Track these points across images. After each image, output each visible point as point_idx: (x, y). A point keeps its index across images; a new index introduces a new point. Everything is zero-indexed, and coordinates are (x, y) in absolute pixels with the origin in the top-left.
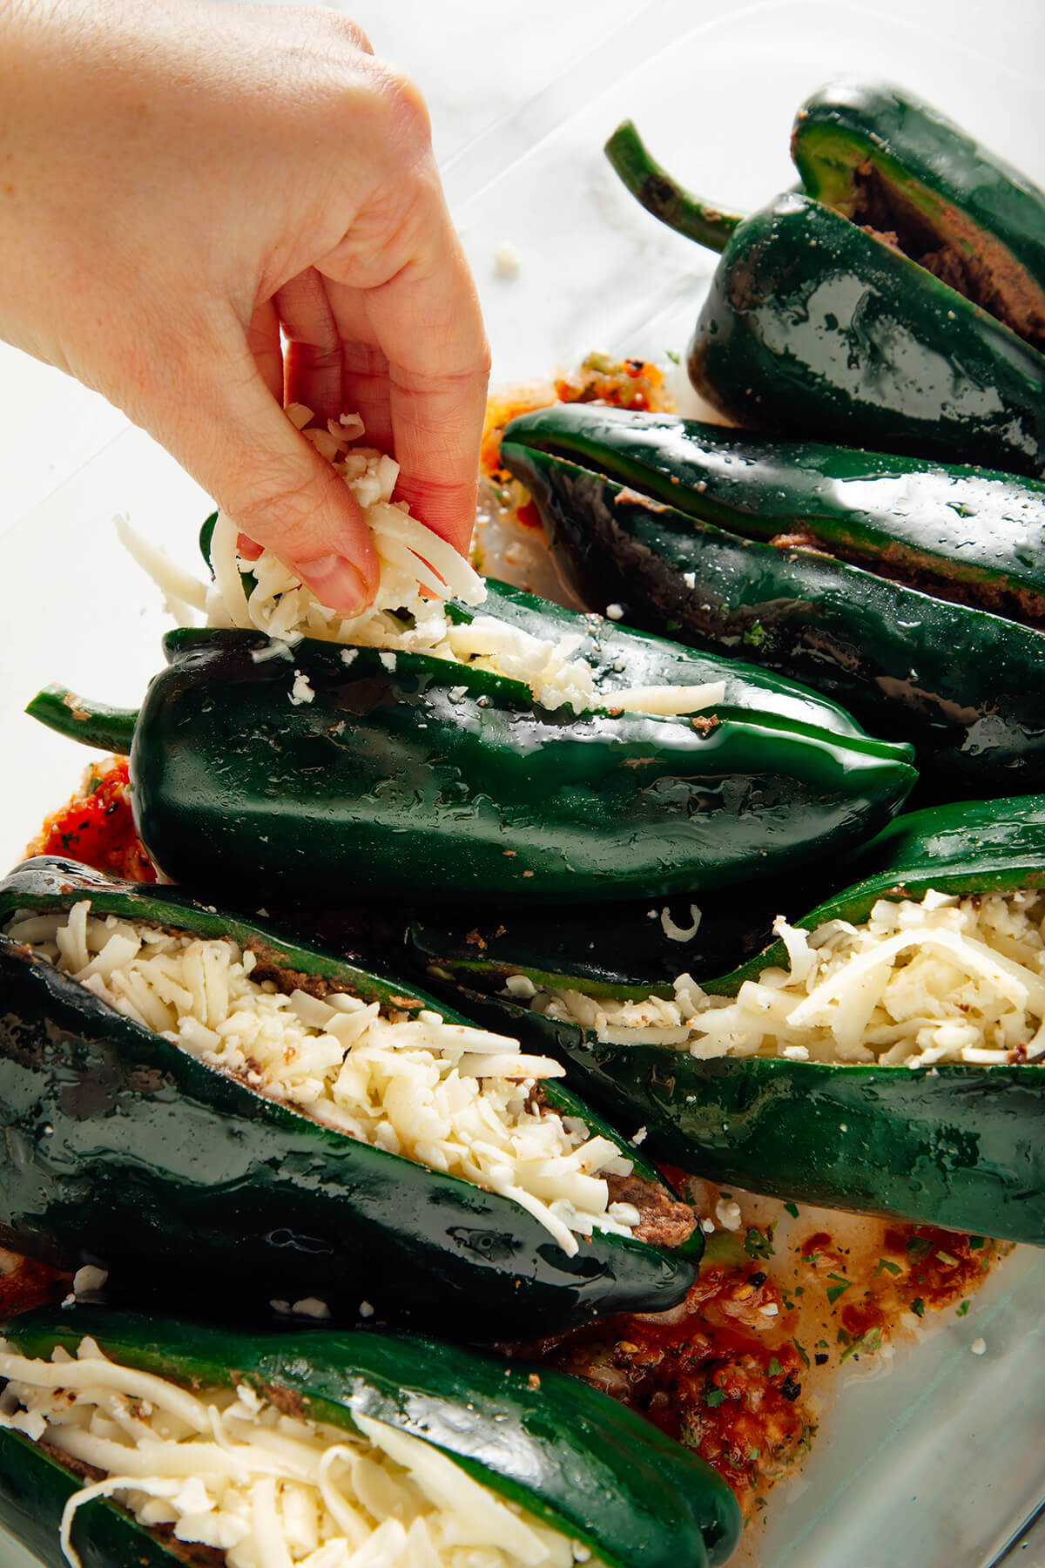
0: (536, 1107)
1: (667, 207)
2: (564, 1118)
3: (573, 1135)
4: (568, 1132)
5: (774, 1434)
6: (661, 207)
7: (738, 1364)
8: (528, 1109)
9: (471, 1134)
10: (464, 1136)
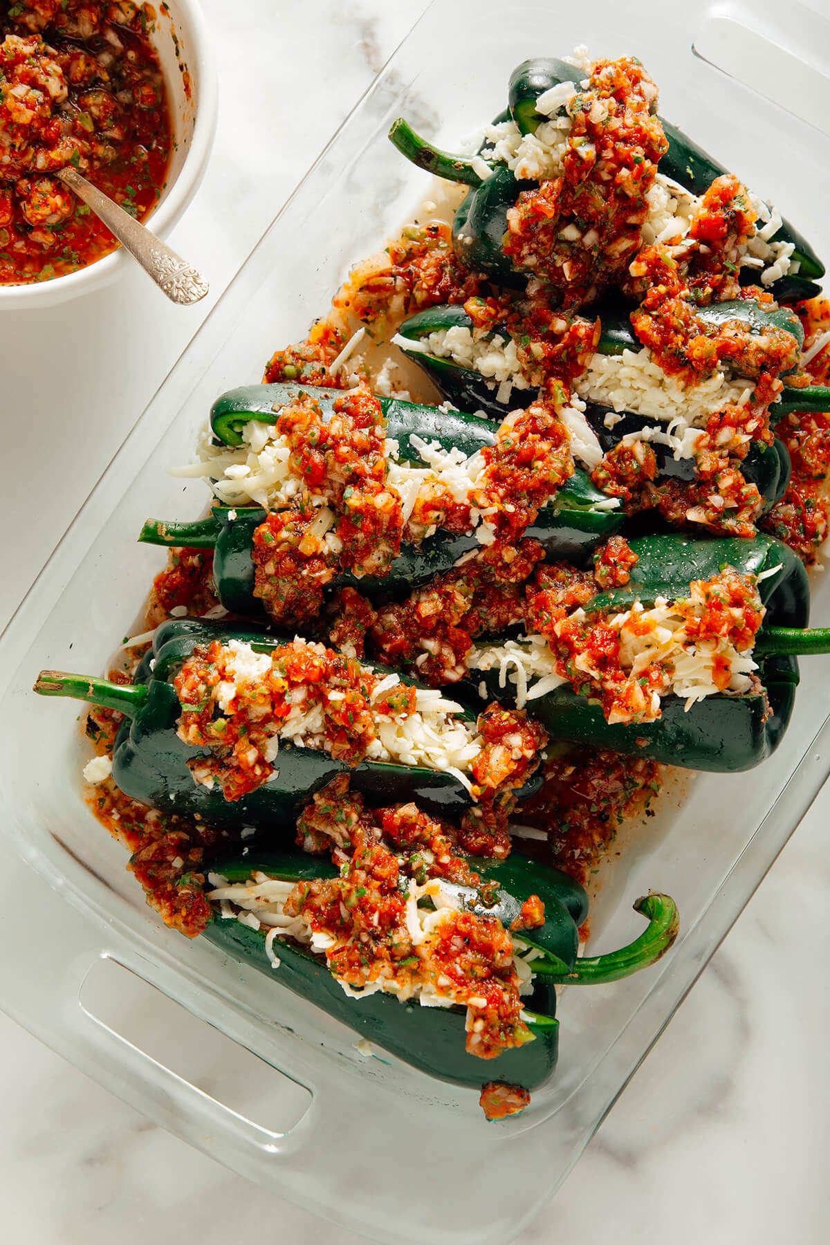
0: (450, 720)
1: (433, 163)
2: (465, 723)
3: (470, 731)
4: (467, 730)
5: (597, 839)
6: (427, 165)
7: (575, 809)
8: (446, 722)
9: (423, 744)
10: (420, 746)
